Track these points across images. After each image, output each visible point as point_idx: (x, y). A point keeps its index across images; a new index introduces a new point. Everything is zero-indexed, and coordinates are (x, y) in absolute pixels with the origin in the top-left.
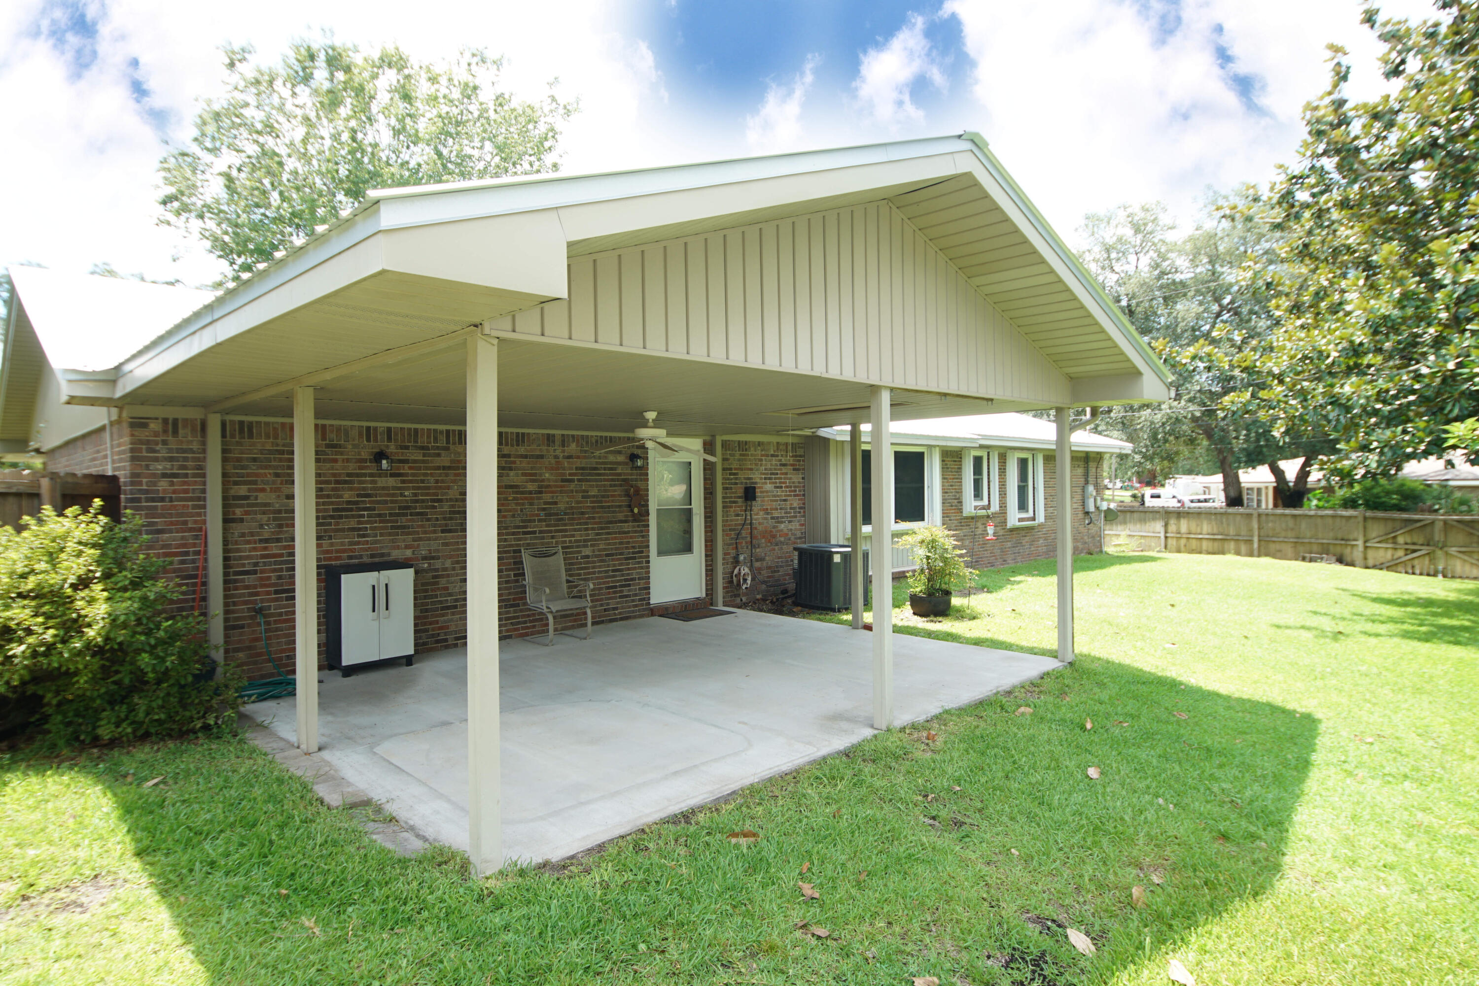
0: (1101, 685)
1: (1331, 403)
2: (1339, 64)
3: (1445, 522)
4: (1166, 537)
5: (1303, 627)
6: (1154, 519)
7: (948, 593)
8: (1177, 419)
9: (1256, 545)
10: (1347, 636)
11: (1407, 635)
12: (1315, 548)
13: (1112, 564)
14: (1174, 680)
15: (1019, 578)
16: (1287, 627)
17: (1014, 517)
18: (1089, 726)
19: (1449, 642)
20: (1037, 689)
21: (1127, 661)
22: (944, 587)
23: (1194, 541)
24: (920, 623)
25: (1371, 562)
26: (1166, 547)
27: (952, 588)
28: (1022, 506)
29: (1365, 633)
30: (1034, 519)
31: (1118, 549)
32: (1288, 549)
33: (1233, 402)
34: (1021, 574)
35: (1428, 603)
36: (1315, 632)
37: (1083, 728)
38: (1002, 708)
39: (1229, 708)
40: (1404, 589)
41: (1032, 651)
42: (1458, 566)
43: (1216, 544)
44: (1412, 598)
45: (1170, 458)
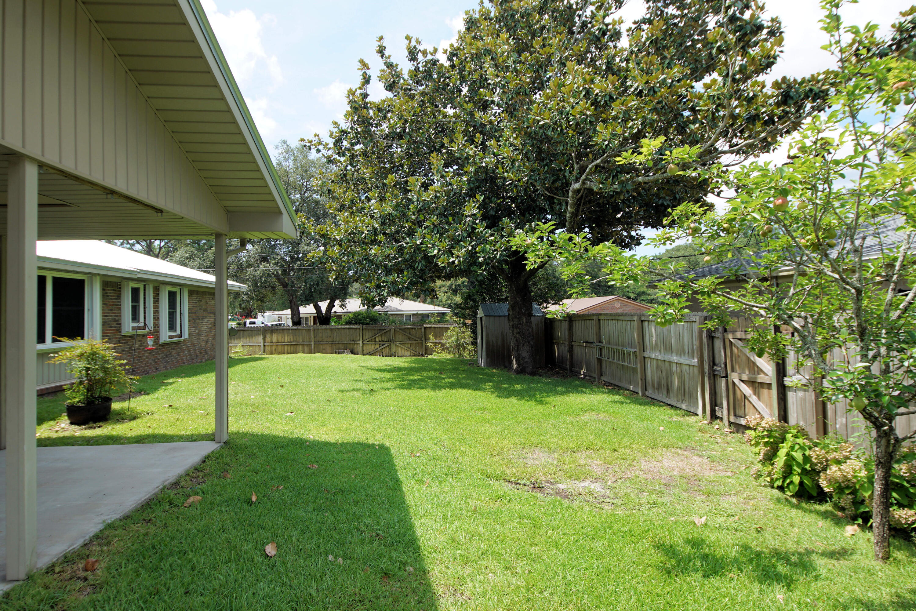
0: (252, 456)
1: (365, 260)
2: (365, 72)
3: (395, 329)
4: (264, 346)
5: (354, 390)
6: (257, 335)
7: (108, 400)
8: (268, 274)
9: (313, 347)
10: (376, 391)
11: (400, 387)
12: (341, 346)
13: (236, 364)
14: (301, 440)
15: (171, 380)
16: (347, 391)
17: (165, 335)
18: (254, 499)
19: (419, 388)
20: (200, 474)
21: (266, 432)
22: (104, 394)
23: (280, 347)
24: (78, 431)
25: (365, 352)
26: (264, 352)
27: (112, 395)
28: (172, 327)
29: (382, 388)
30: (180, 336)
31: (236, 355)
32: (328, 348)
33: (313, 257)
34: (172, 377)
35: (399, 369)
36: (361, 392)
37: (250, 502)
38: (171, 503)
39: (338, 452)
40: (386, 363)
41: (192, 438)
42: (400, 351)
43: (292, 348)
44: (392, 367)
45: (262, 299)
